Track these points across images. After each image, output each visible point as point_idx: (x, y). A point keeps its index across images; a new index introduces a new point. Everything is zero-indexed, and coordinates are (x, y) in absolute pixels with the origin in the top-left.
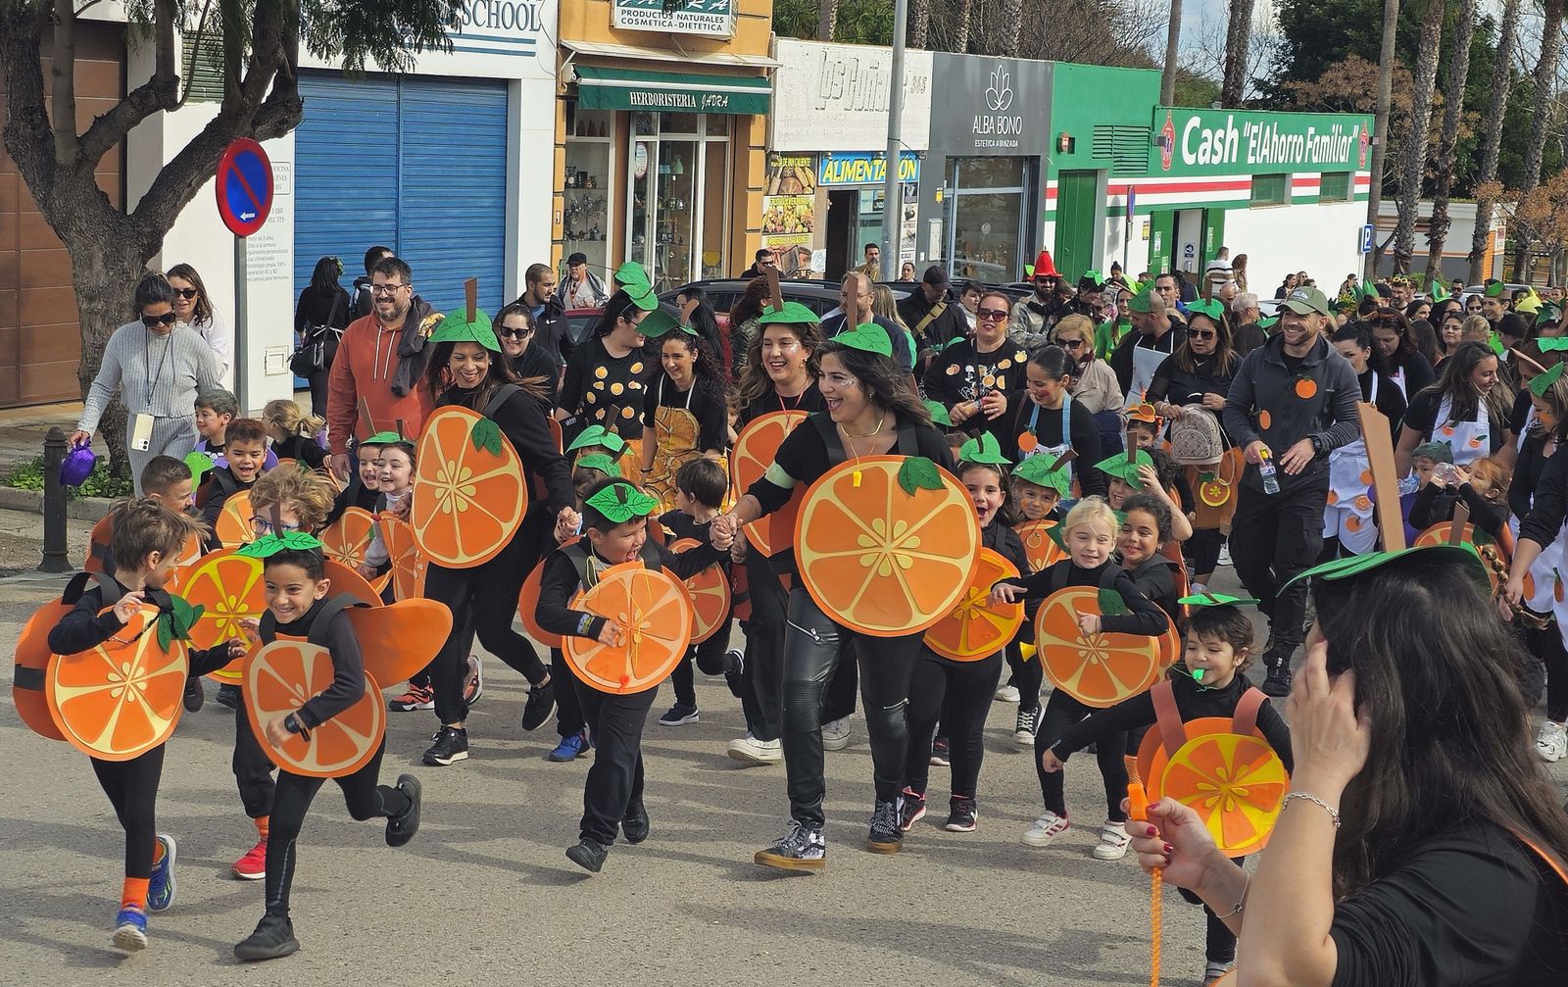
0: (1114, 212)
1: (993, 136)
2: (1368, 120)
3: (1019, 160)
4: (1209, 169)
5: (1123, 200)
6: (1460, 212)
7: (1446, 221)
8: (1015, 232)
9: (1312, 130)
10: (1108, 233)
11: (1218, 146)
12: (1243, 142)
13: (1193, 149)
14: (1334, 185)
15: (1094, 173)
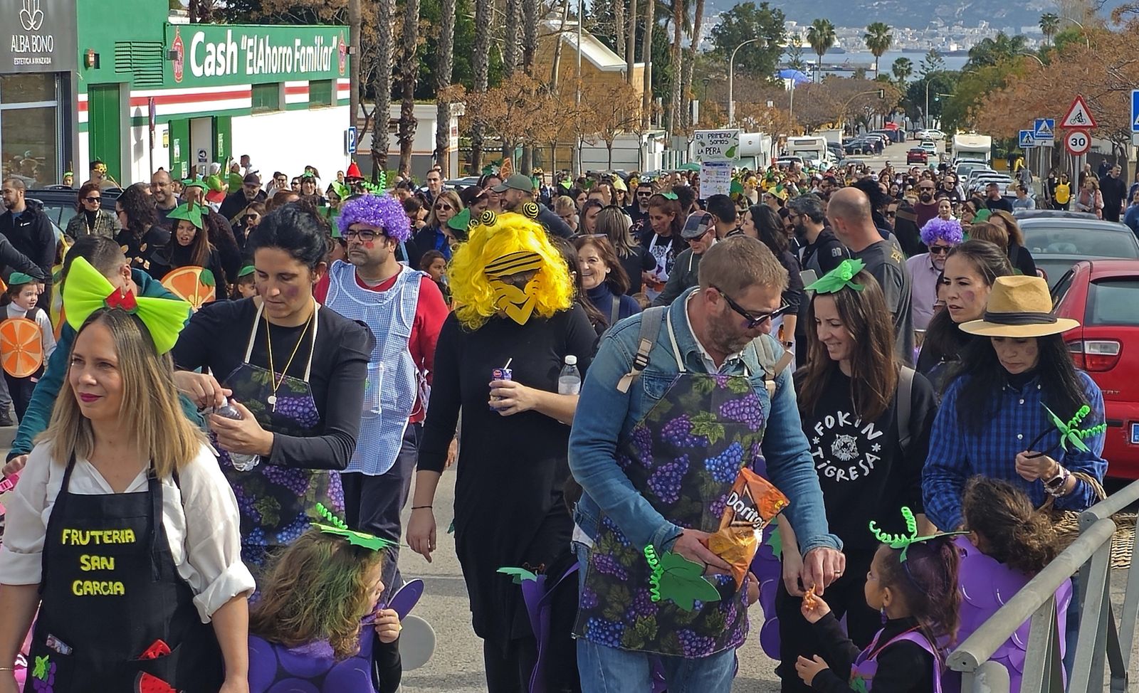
0: (138, 121)
1: (29, 54)
2: (344, 31)
3: (51, 76)
4: (215, 80)
5: (145, 111)
6: (424, 111)
7: (413, 122)
8: (51, 142)
9: (298, 42)
10: (133, 142)
11: (221, 59)
12: (241, 54)
13: (200, 62)
14: (320, 92)
15: (116, 86)
